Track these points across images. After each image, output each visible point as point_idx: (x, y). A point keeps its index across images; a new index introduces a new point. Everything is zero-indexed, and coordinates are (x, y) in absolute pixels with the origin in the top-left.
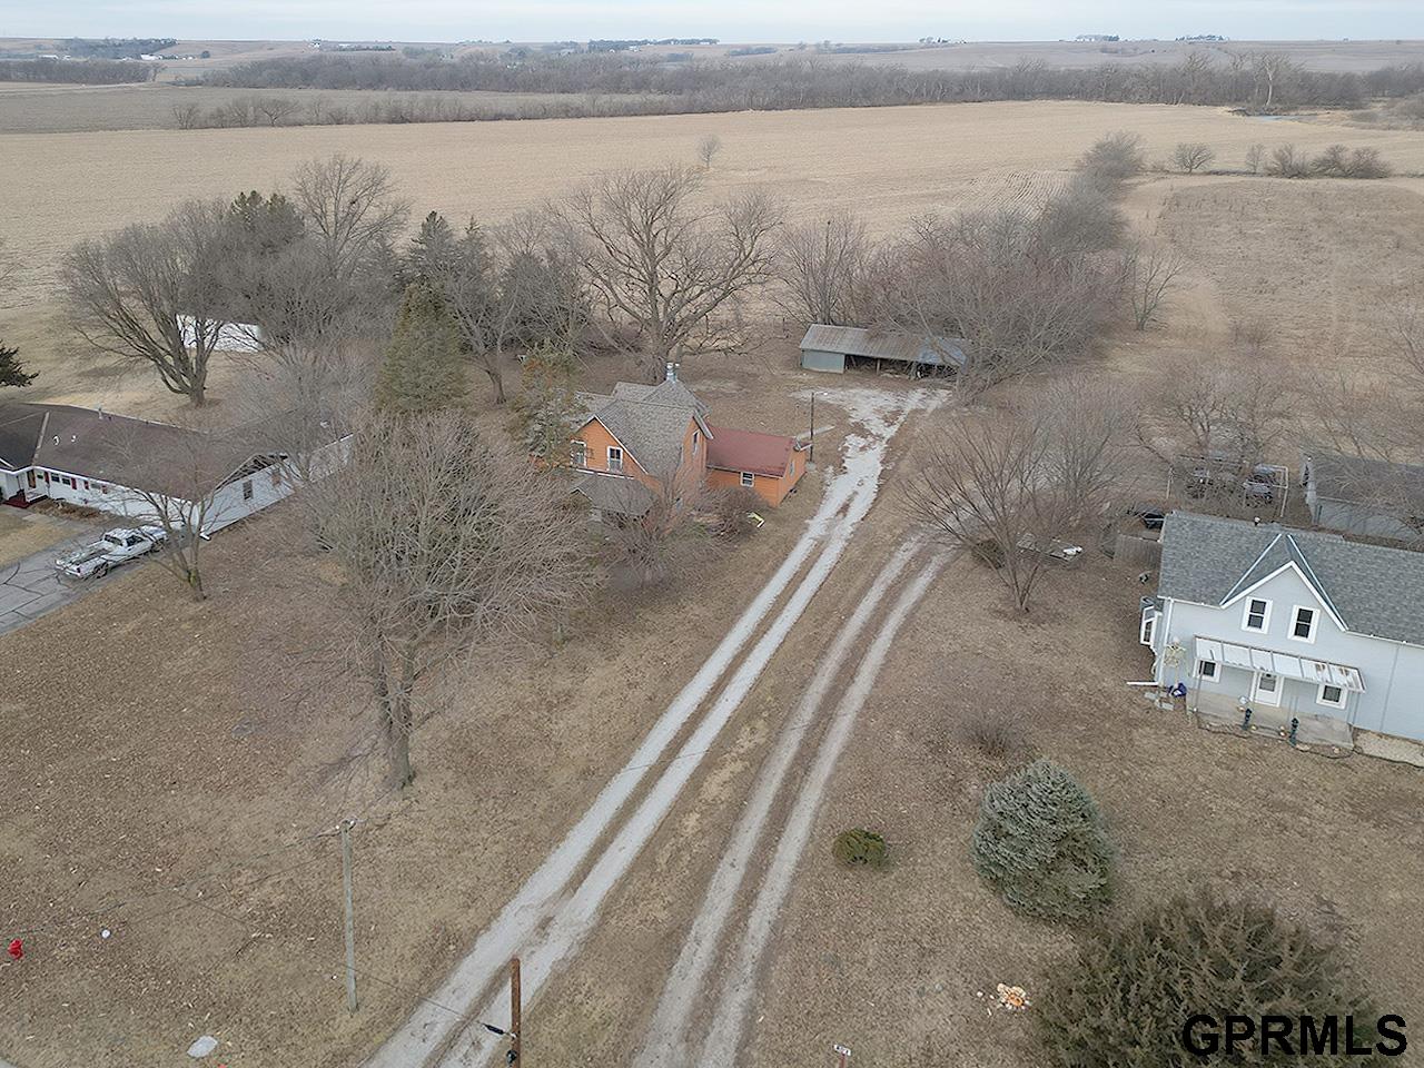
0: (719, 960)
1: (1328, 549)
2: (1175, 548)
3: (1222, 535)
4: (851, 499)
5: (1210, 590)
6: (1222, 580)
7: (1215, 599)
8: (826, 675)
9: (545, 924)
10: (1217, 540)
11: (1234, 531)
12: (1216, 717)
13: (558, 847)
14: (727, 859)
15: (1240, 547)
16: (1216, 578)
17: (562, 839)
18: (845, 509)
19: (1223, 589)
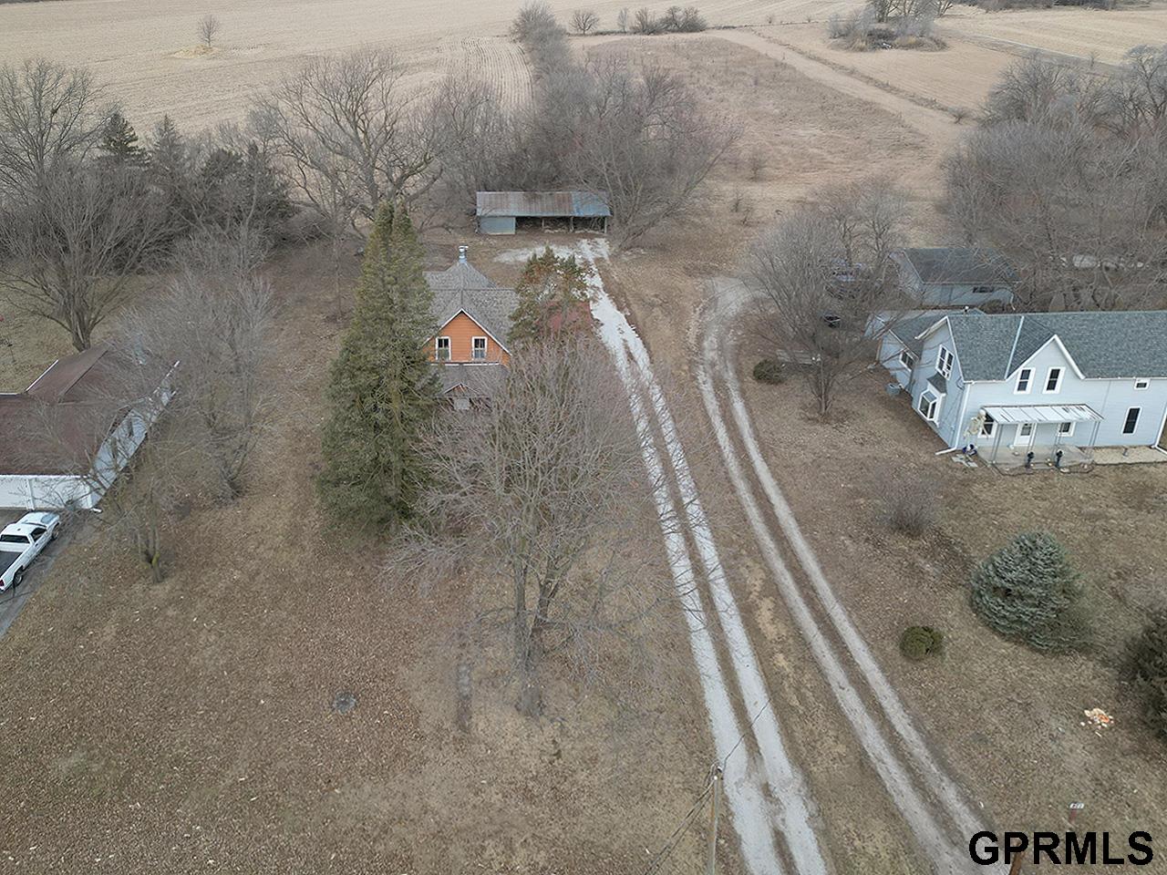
0: (909, 770)
1: (1054, 320)
2: (962, 341)
3: (988, 324)
4: (627, 347)
5: (995, 368)
6: (999, 360)
7: (1000, 376)
8: (751, 504)
9: (767, 791)
10: (986, 329)
11: (994, 320)
12: (1007, 464)
13: (711, 721)
14: (834, 685)
15: (1002, 331)
16: (995, 359)
17: (707, 713)
18: (630, 357)
19: (1003, 366)
